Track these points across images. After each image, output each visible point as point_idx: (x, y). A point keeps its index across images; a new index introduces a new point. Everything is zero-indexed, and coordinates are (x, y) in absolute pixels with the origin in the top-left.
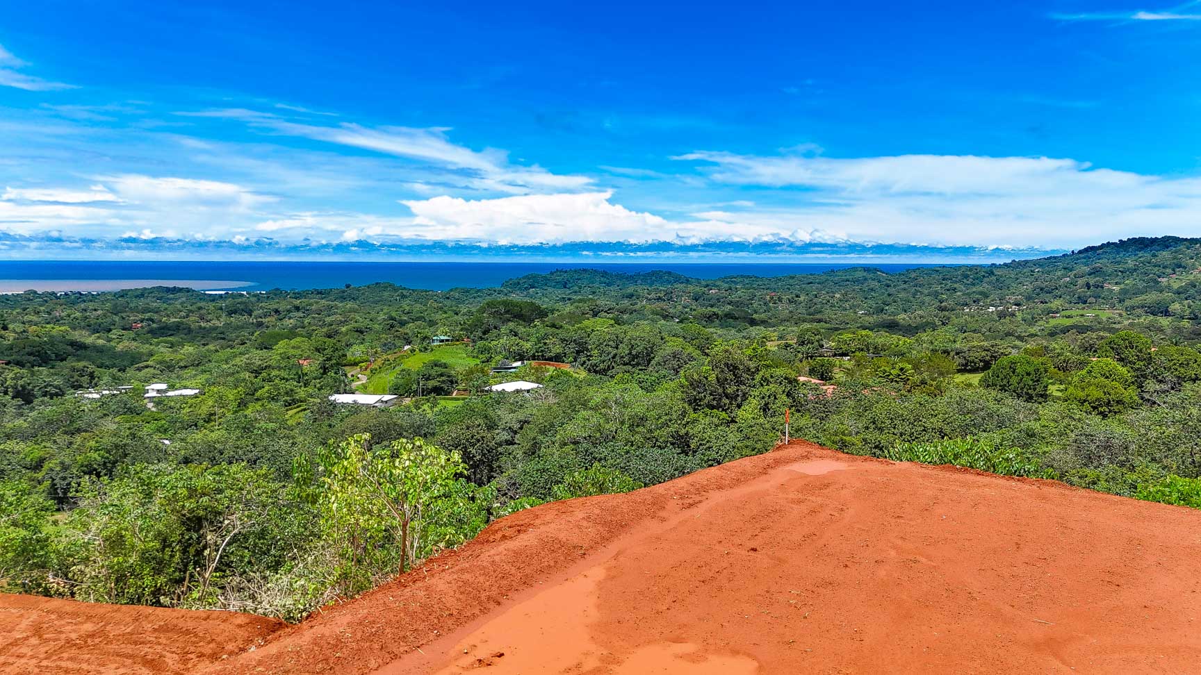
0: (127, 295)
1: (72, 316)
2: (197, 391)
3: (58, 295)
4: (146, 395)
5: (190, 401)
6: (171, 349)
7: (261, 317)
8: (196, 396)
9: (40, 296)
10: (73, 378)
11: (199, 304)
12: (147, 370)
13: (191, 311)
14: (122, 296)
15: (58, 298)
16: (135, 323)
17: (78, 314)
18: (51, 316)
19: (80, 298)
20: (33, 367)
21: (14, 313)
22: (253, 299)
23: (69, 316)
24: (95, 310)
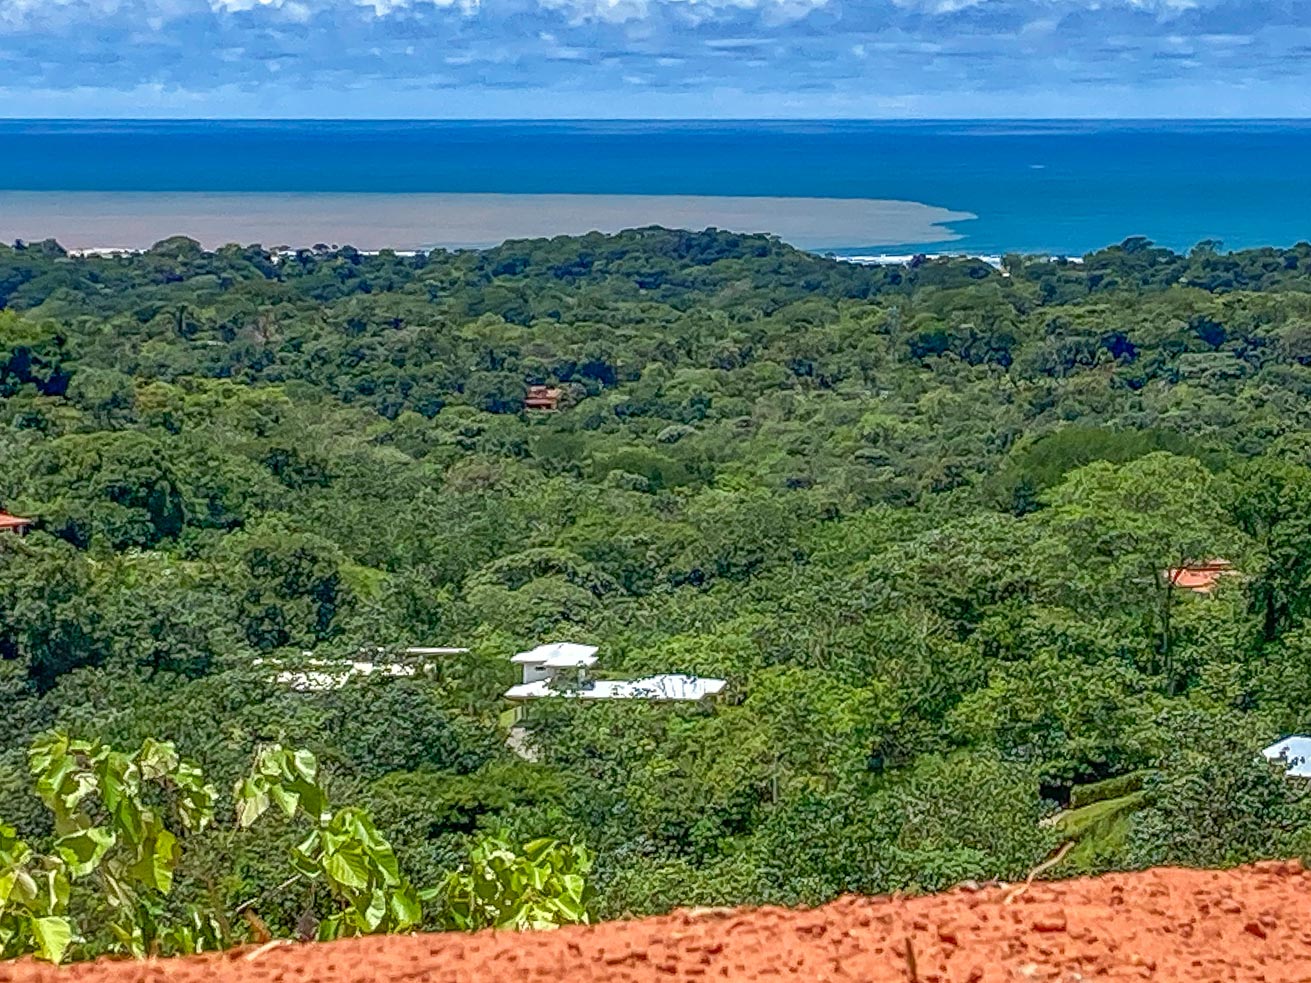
0: (526, 263)
1: (309, 347)
2: (714, 686)
3: (275, 260)
4: (516, 691)
5: (676, 727)
6: (647, 499)
7: (1050, 373)
8: (706, 708)
9: (208, 263)
10: (257, 602)
11: (800, 308)
12: (540, 583)
13: (759, 338)
14: (509, 269)
15: (269, 273)
16: (539, 382)
17: (331, 341)
18: (232, 347)
19: (351, 275)
20: (122, 547)
21: (107, 329)
22: (1027, 290)
23: (297, 348)
24: (396, 324)
